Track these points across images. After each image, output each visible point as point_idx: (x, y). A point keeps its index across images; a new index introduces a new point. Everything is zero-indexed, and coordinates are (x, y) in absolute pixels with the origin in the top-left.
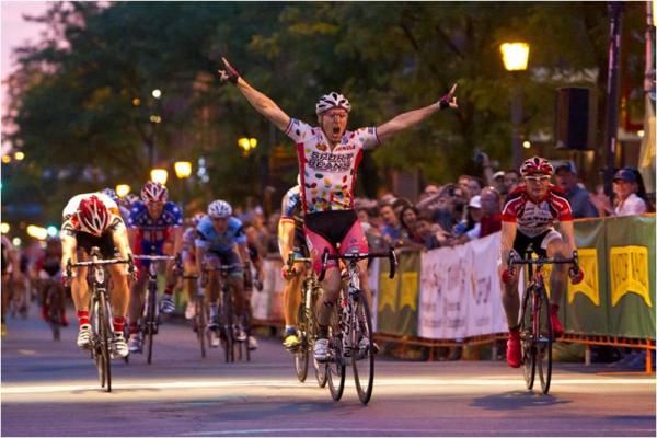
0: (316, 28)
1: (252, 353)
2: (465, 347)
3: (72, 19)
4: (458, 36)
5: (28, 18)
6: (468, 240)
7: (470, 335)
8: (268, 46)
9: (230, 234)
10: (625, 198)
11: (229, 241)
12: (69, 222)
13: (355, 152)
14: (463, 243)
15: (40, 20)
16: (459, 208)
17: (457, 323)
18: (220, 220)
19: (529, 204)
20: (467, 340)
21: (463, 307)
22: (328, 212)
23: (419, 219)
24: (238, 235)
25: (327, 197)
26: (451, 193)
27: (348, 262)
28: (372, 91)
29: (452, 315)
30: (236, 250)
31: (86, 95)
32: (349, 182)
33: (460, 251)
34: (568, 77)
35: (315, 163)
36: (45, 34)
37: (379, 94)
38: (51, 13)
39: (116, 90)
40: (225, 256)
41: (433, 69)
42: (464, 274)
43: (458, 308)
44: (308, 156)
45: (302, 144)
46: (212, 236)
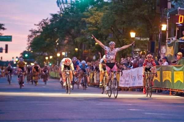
0: (94, 28)
1: (86, 88)
2: (129, 89)
3: (43, 25)
4: (121, 31)
5: (35, 25)
6: (131, 69)
7: (130, 86)
8: (85, 32)
9: (85, 67)
10: (164, 62)
11: (85, 68)
12: (63, 63)
13: (116, 52)
14: (129, 69)
15: (38, 25)
16: (129, 63)
17: (128, 84)
18: (83, 64)
19: (148, 63)
20: (130, 87)
21: (129, 81)
22: (110, 63)
23: (120, 65)
24: (87, 67)
25: (110, 60)
26: (127, 60)
27: (114, 72)
28: (103, 40)
29: (127, 83)
30: (86, 70)
31: (46, 39)
32: (114, 58)
33: (129, 71)
34: (144, 39)
35: (108, 54)
36: (38, 28)
37: (105, 41)
38: (40, 24)
39: (51, 39)
40: (84, 71)
41: (117, 37)
42: (130, 75)
43: (128, 81)
44: (107, 53)
45: (106, 50)
46: (82, 67)
